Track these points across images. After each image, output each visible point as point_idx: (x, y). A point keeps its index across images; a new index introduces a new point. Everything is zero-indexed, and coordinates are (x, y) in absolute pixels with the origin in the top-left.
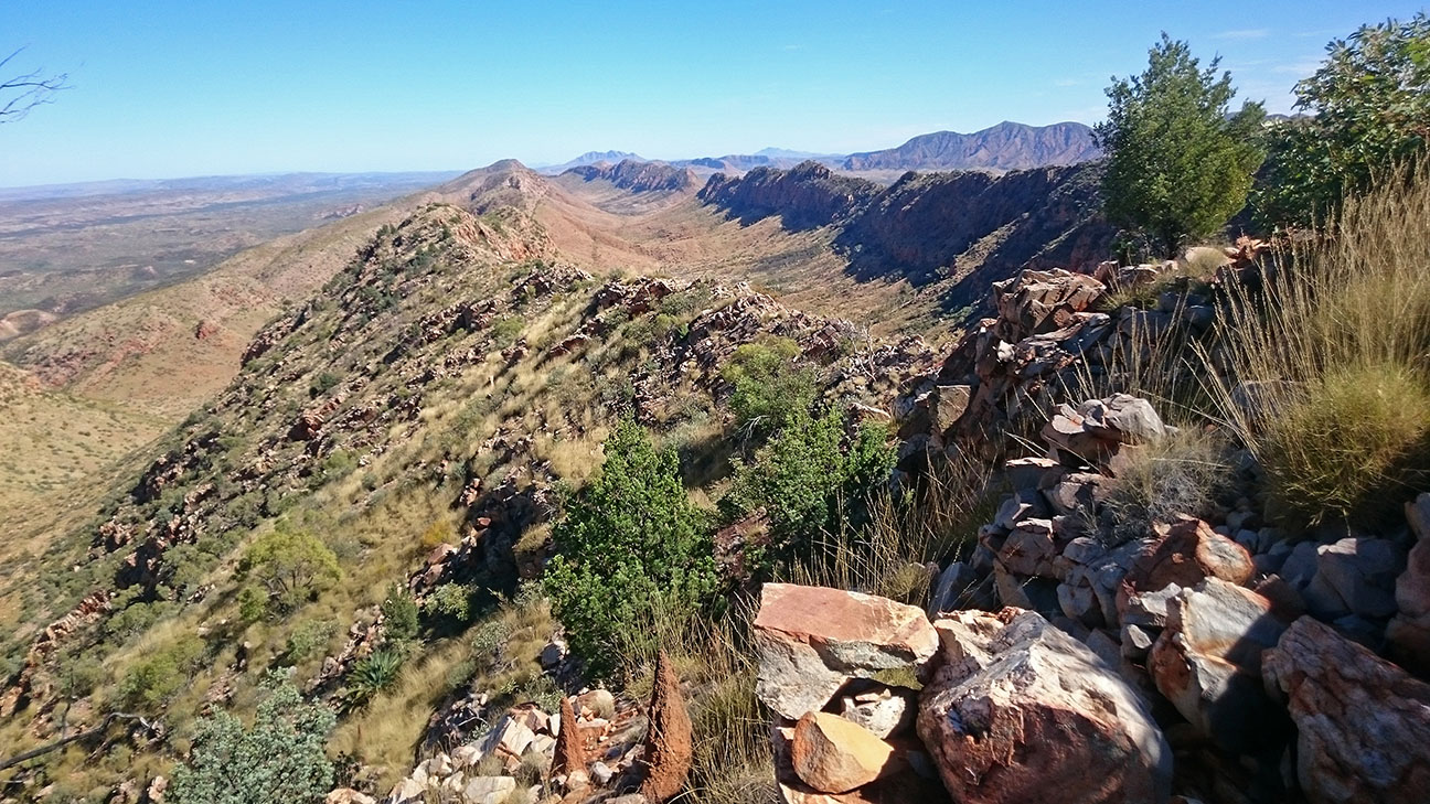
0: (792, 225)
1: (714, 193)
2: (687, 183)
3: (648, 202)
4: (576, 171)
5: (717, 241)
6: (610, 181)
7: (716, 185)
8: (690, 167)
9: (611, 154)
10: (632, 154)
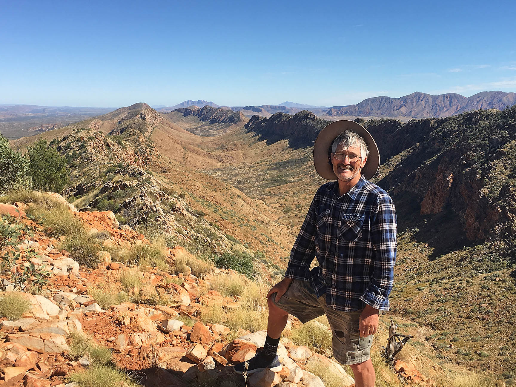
0: (294, 145)
1: (253, 126)
2: (239, 120)
3: (218, 129)
4: (178, 110)
5: (252, 152)
6: (197, 117)
7: (254, 121)
8: (242, 111)
9: (199, 102)
10: (211, 103)
